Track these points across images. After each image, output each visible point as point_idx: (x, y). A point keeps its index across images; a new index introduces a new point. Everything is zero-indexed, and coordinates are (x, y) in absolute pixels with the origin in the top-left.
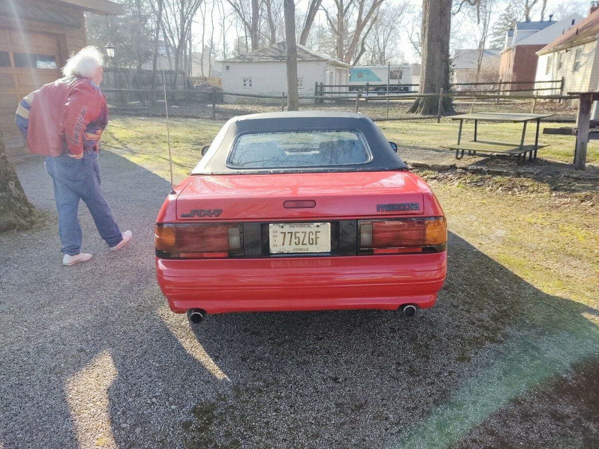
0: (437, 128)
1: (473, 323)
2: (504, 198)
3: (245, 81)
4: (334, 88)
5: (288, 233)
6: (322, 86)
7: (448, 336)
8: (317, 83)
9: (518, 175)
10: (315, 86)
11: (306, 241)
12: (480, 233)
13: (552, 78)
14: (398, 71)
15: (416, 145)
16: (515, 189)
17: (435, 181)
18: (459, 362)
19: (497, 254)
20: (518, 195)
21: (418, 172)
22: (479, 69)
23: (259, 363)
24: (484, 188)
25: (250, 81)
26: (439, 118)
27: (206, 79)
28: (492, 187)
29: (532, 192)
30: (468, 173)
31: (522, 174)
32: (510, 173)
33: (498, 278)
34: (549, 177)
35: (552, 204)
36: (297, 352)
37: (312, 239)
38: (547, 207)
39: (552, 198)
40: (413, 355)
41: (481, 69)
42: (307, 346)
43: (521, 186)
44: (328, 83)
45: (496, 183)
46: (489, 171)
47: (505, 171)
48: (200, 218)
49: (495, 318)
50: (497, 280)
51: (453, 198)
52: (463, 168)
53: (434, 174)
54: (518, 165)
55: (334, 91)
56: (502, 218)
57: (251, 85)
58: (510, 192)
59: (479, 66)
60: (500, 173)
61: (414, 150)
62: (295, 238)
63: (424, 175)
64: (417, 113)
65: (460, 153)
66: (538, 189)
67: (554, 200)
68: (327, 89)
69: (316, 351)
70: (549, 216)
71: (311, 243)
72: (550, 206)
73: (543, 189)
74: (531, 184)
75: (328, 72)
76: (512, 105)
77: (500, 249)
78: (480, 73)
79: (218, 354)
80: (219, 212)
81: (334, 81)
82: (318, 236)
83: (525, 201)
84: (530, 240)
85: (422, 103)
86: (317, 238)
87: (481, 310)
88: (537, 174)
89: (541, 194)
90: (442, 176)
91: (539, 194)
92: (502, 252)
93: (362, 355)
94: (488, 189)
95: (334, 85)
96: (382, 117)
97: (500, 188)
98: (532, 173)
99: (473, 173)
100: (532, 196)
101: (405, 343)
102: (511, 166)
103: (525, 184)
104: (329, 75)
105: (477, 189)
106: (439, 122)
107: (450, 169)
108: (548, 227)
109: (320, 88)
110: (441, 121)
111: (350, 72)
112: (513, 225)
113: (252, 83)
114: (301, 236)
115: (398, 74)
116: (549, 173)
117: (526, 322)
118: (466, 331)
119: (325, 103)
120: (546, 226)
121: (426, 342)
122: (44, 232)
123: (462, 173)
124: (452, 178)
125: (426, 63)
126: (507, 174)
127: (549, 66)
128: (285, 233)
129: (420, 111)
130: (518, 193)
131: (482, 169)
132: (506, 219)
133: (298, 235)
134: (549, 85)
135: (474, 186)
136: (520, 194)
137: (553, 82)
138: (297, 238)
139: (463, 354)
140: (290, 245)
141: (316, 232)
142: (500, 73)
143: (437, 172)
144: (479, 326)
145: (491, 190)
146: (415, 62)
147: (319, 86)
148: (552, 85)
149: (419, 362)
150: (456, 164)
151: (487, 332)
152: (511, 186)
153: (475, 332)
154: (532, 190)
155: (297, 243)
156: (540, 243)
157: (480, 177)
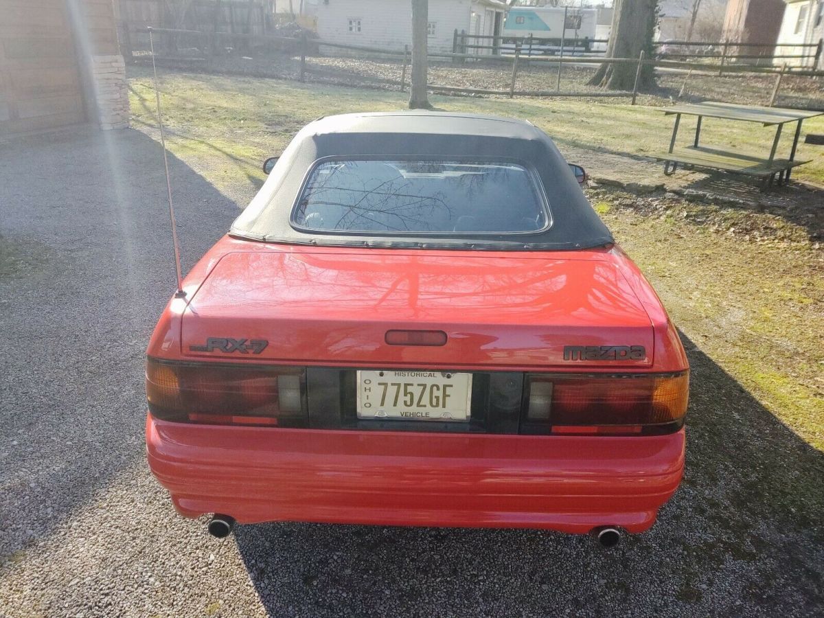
0: (632, 116)
1: (702, 512)
2: (737, 246)
3: (351, 23)
4: (481, 40)
5: (392, 384)
6: (464, 36)
7: (660, 538)
8: (456, 31)
9: (761, 209)
10: (453, 35)
11: (426, 400)
12: (703, 315)
13: (805, 40)
14: (575, 17)
15: (602, 146)
16: (756, 233)
17: (631, 209)
18: (681, 603)
19: (733, 359)
20: (759, 243)
21: (605, 193)
22: (693, 20)
23: (334, 591)
24: (707, 226)
25: (359, 23)
26: (634, 96)
27: (294, 17)
28: (719, 225)
29: (782, 239)
30: (683, 201)
31: (768, 207)
32: (749, 205)
33: (737, 411)
34: (810, 215)
35: (814, 262)
36: (400, 568)
37: (437, 398)
38: (806, 268)
39: (813, 251)
40: (603, 582)
41: (697, 19)
42: (419, 554)
43: (766, 228)
44: (472, 32)
45: (725, 220)
46: (716, 199)
47: (741, 201)
48: (226, 355)
49: (738, 501)
50: (736, 416)
51: (659, 244)
52: (675, 192)
53: (629, 199)
54: (762, 192)
55: (480, 44)
56: (737, 287)
57: (359, 29)
58: (747, 237)
59: (695, 14)
60: (733, 205)
61: (599, 154)
62: (405, 395)
63: (614, 199)
64: (601, 86)
65: (672, 166)
66: (792, 234)
67: (817, 256)
68: (471, 41)
69: (433, 567)
70: (811, 287)
71: (434, 403)
72: (810, 266)
73: (800, 236)
74: (781, 225)
75: (474, 14)
76: (740, 79)
77: (737, 349)
78: (695, 24)
79: (263, 565)
80: (261, 345)
81: (481, 29)
82: (447, 394)
83: (771, 254)
84: (784, 333)
85: (610, 72)
86: (445, 396)
87: (714, 480)
88: (791, 210)
89: (795, 244)
90: (643, 203)
91: (794, 244)
92: (742, 355)
93: (513, 580)
94: (712, 230)
95: (481, 35)
96: (550, 90)
97: (732, 229)
98: (784, 208)
99: (691, 201)
100: (783, 245)
101: (587, 553)
102: (749, 193)
103: (771, 226)
104: (475, 19)
105: (696, 228)
106: (633, 103)
107: (655, 191)
108: (811, 307)
109: (460, 40)
110: (636, 102)
111: (506, 14)
112: (756, 301)
113: (362, 26)
114: (416, 391)
115: (576, 22)
116: (810, 208)
117: (790, 512)
118: (691, 529)
119: (467, 62)
120: (807, 306)
121: (624, 553)
122: (12, 282)
123: (674, 200)
124: (658, 207)
125: (620, 9)
126: (744, 207)
127: (800, 20)
128: (385, 384)
129: (606, 83)
130: (759, 239)
131: (705, 195)
132: (743, 289)
133: (410, 389)
134: (798, 51)
135: (690, 223)
136: (763, 241)
137: (804, 45)
138: (409, 395)
139: (688, 584)
140: (395, 405)
141: (445, 387)
142: (726, 27)
143: (634, 196)
144: (712, 518)
145: (717, 232)
146: (601, 3)
147: (459, 36)
148: (804, 50)
149: (612, 600)
150: (664, 184)
151: (726, 533)
152: (748, 227)
153: (705, 529)
154: (782, 235)
155: (409, 403)
156: (801, 341)
157: (701, 208)
